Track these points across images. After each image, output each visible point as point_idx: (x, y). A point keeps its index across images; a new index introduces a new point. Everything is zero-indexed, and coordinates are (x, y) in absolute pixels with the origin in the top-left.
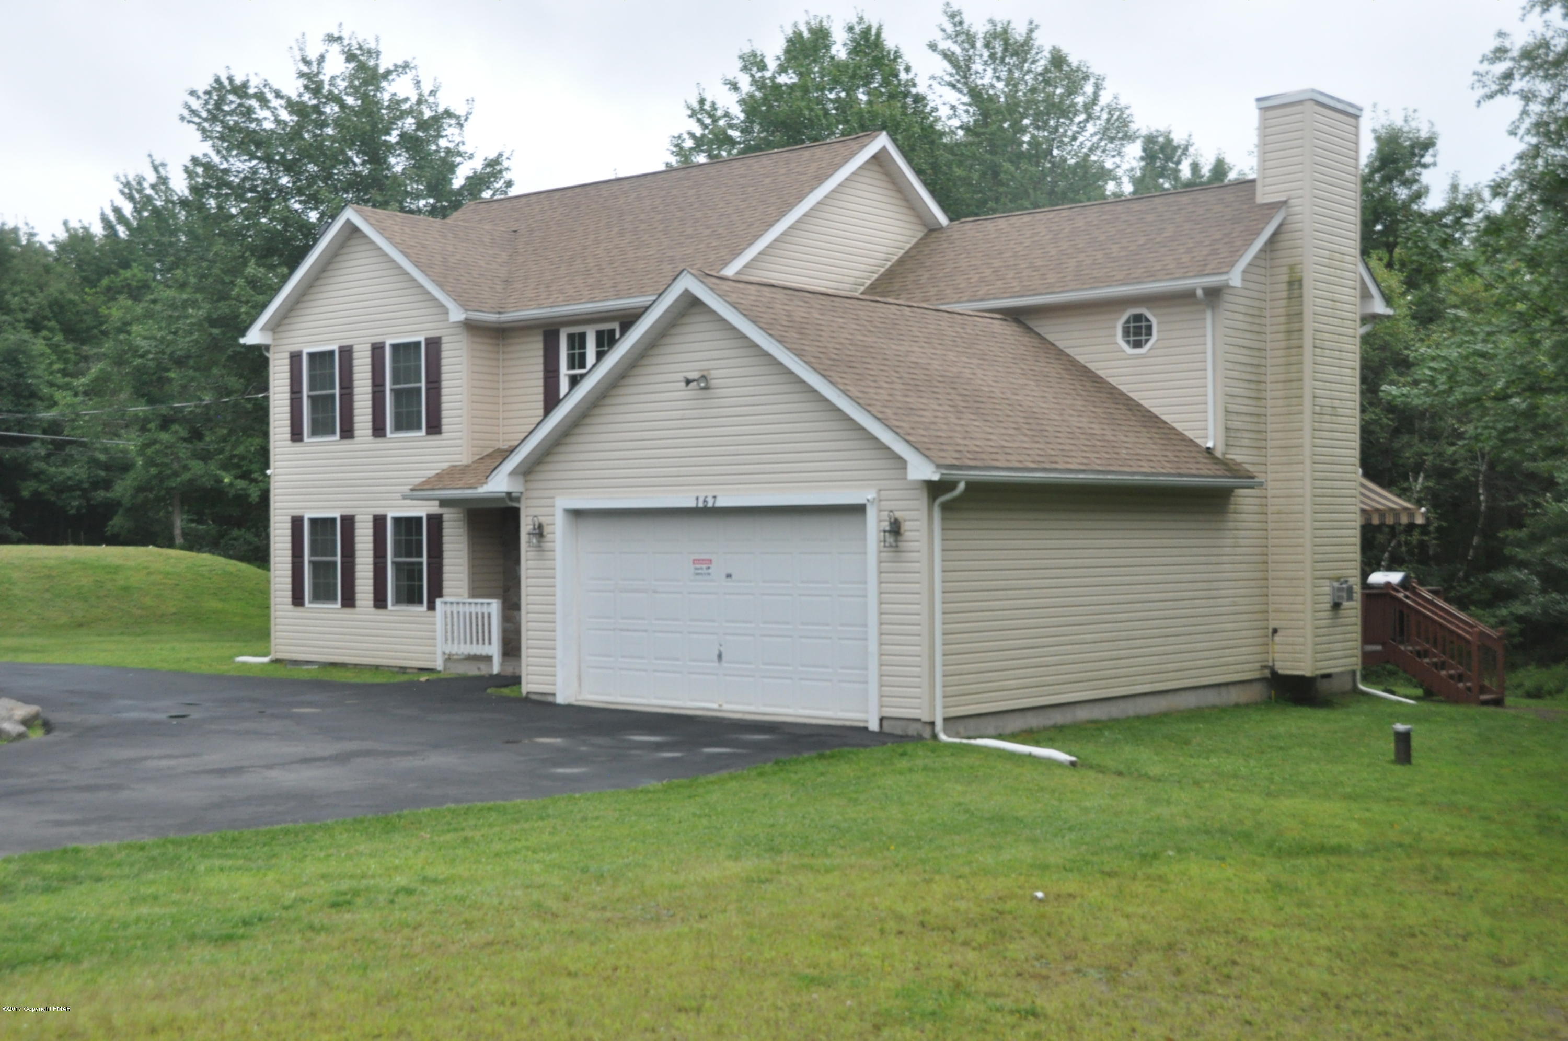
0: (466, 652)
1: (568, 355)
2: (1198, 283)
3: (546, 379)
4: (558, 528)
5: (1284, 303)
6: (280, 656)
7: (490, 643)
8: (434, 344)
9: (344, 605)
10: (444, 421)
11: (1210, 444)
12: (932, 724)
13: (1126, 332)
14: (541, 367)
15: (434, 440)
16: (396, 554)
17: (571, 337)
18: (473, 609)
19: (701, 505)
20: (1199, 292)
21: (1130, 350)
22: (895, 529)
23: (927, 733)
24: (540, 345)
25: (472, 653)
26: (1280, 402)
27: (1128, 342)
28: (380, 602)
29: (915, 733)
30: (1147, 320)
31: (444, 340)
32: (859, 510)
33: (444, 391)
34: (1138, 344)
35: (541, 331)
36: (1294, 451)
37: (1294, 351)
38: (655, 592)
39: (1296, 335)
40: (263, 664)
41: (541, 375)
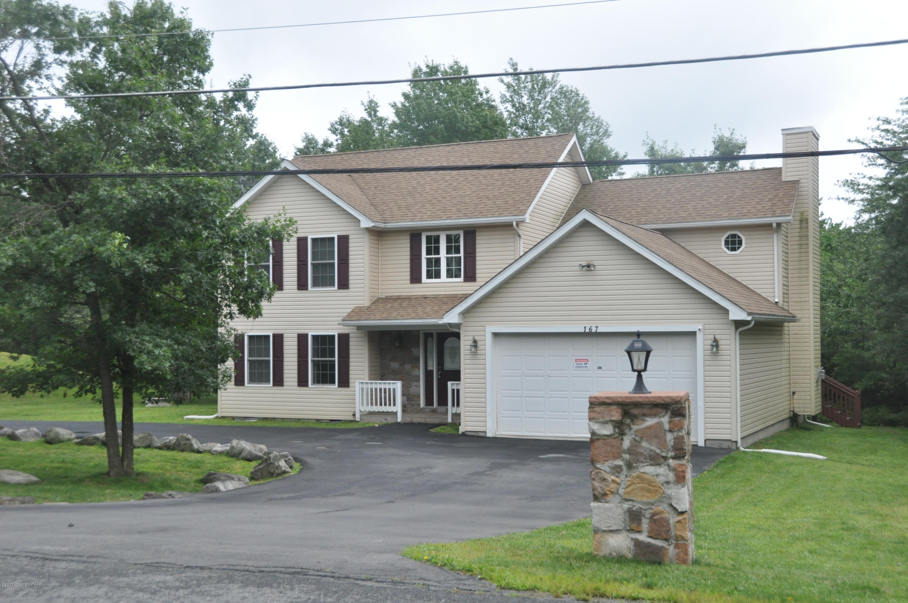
0: (367, 410)
1: (427, 247)
2: (774, 220)
3: (412, 260)
4: (488, 341)
5: (798, 230)
6: (224, 414)
7: (394, 405)
8: (344, 240)
9: (275, 385)
10: (350, 282)
11: (777, 300)
12: (736, 442)
13: (727, 243)
14: (409, 253)
15: (343, 292)
16: (314, 356)
17: (429, 239)
18: (374, 386)
19: (587, 331)
20: (774, 225)
21: (729, 252)
22: (716, 344)
23: (734, 447)
24: (409, 241)
25: (372, 410)
26: (796, 279)
27: (728, 248)
28: (302, 382)
29: (727, 447)
30: (739, 237)
31: (350, 237)
32: (692, 334)
33: (351, 265)
34: (733, 249)
35: (409, 234)
36: (804, 304)
37: (803, 254)
38: (549, 376)
39: (804, 246)
40: (211, 419)
41: (409, 257)
